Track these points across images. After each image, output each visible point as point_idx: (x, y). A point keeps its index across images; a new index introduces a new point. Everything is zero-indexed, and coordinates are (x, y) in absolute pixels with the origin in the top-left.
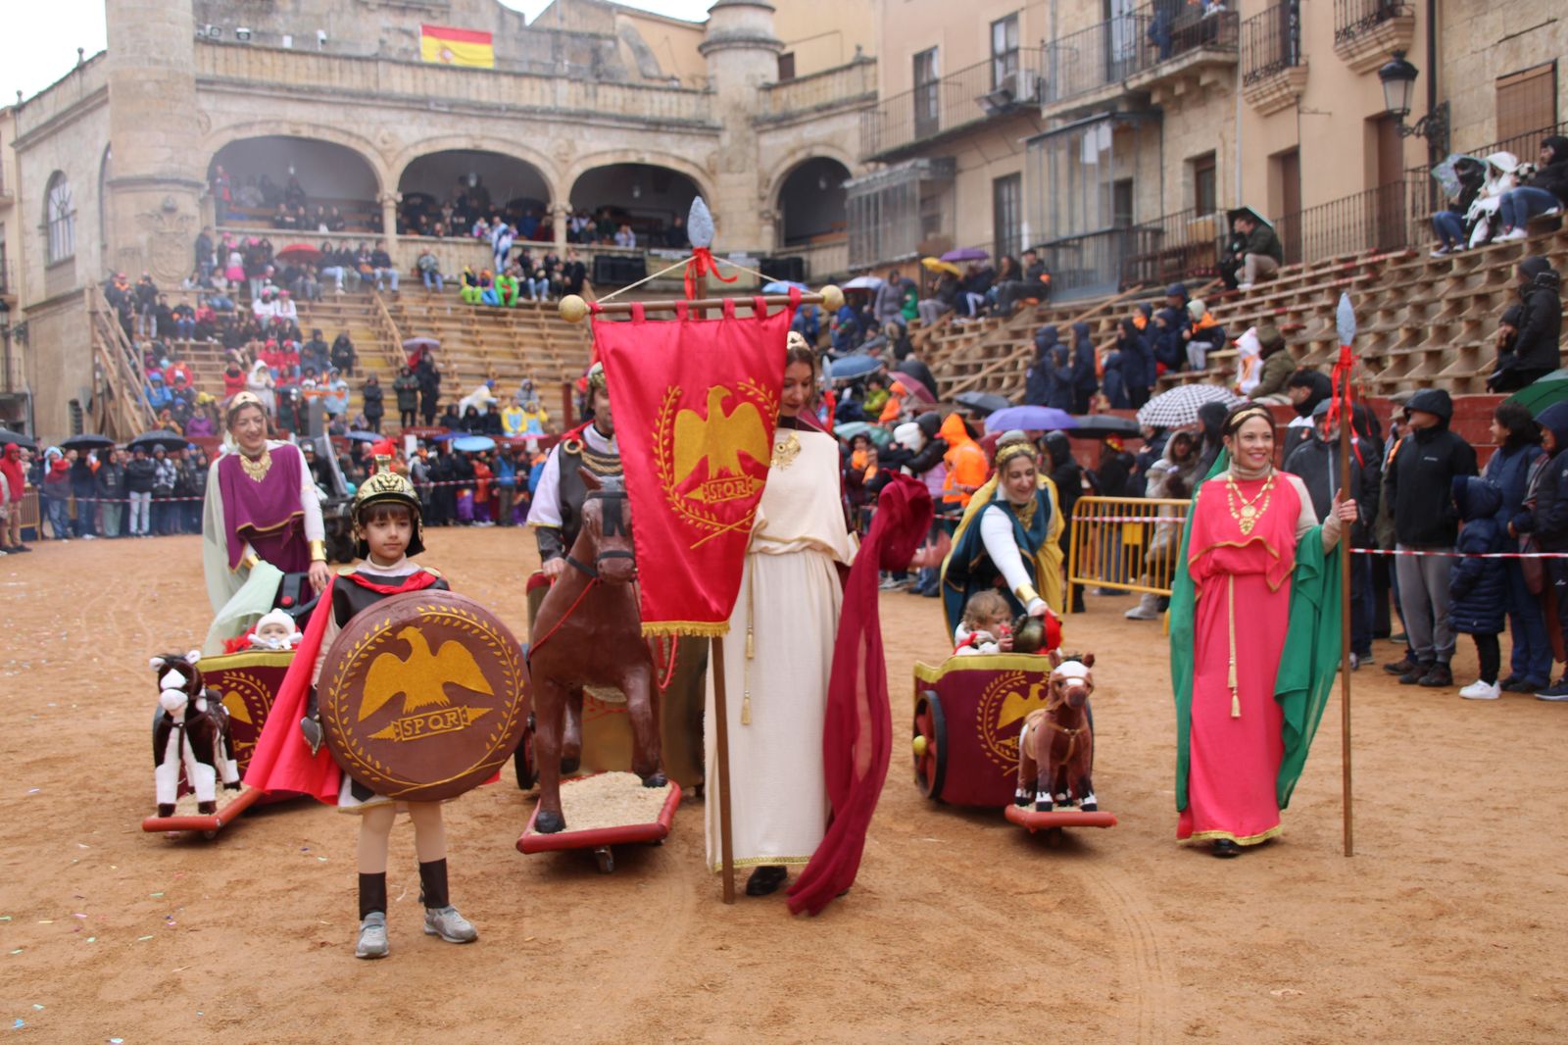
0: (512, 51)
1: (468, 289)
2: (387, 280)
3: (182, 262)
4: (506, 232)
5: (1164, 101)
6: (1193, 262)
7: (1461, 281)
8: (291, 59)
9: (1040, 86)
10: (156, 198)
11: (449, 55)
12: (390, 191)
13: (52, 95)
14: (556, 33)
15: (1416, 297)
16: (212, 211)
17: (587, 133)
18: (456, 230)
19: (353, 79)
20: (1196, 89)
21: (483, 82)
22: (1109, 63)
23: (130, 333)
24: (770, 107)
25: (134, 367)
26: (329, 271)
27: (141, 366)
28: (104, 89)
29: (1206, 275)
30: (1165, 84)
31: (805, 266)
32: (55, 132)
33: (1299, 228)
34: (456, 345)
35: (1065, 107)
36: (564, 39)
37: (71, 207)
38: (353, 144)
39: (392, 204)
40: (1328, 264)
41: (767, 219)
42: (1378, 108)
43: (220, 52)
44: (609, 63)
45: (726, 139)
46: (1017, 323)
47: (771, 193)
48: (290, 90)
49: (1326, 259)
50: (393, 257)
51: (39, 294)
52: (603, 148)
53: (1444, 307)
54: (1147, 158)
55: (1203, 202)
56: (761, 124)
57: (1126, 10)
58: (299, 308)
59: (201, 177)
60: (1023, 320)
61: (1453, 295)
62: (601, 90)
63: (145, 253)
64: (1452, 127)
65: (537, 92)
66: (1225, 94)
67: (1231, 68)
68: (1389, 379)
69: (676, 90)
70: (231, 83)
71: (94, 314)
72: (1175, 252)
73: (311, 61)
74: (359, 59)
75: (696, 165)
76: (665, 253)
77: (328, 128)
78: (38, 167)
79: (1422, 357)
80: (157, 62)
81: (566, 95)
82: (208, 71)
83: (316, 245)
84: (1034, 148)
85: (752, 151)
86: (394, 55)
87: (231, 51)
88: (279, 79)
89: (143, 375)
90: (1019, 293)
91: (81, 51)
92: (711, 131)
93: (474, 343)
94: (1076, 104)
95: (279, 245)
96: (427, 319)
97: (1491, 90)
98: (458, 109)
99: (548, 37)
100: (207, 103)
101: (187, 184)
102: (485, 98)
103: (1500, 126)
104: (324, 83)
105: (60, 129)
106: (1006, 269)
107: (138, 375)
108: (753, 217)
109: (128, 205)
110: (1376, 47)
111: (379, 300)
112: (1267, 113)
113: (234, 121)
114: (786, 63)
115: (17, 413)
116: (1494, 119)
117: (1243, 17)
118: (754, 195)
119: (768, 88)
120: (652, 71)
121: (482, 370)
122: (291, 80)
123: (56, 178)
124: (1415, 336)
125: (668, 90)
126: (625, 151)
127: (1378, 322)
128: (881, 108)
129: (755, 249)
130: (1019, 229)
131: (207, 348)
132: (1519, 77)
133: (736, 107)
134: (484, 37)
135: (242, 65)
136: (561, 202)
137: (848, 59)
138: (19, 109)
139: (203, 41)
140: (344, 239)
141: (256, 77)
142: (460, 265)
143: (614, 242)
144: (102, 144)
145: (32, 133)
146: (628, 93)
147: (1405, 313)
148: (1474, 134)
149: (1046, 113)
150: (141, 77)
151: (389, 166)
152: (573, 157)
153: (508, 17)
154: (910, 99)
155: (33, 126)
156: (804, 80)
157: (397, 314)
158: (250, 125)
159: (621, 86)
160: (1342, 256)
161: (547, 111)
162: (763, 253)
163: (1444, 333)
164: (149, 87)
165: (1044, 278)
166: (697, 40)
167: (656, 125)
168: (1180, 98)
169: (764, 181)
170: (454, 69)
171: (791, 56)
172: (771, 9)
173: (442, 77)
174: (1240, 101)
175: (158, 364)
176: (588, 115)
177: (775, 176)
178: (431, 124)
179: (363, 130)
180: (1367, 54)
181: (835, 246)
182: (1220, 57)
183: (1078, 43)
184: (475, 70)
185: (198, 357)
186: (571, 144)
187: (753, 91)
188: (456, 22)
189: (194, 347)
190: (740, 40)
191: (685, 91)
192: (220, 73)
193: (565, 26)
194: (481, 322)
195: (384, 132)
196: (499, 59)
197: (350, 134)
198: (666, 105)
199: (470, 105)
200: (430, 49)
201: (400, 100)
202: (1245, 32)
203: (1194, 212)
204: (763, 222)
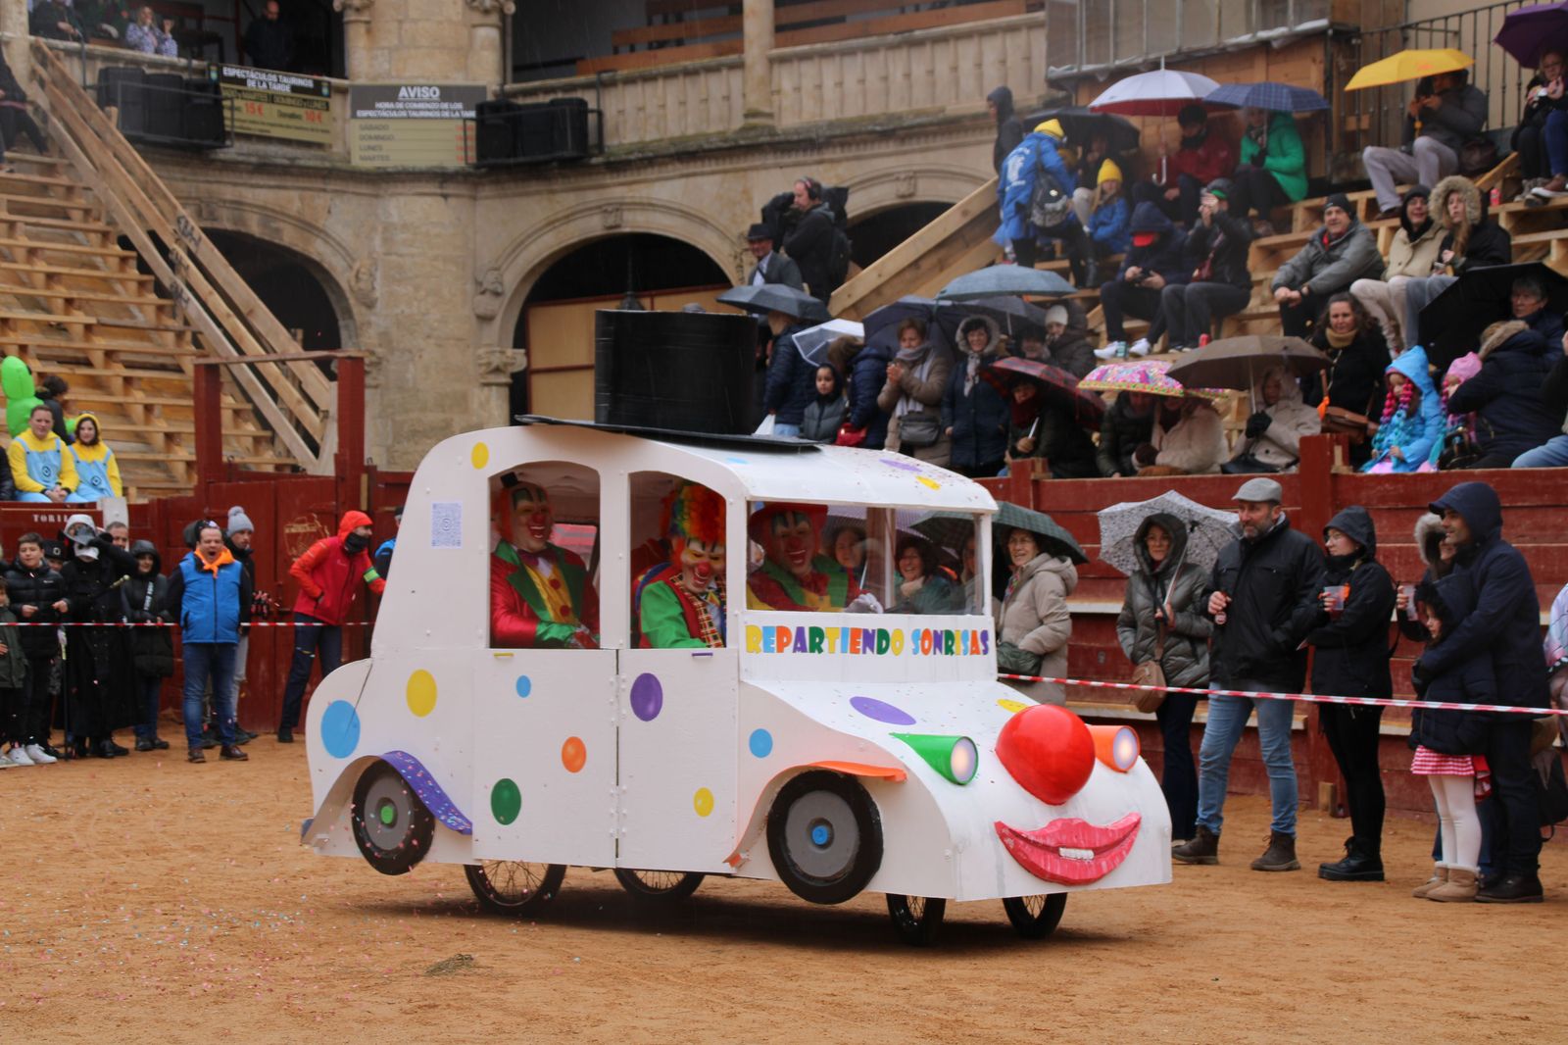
31: (592, 118)
41: (486, 12)
76: (254, 78)
108: (454, 10)
129: (458, 80)
162: (483, 90)
181: (670, 76)
204: (477, 18)
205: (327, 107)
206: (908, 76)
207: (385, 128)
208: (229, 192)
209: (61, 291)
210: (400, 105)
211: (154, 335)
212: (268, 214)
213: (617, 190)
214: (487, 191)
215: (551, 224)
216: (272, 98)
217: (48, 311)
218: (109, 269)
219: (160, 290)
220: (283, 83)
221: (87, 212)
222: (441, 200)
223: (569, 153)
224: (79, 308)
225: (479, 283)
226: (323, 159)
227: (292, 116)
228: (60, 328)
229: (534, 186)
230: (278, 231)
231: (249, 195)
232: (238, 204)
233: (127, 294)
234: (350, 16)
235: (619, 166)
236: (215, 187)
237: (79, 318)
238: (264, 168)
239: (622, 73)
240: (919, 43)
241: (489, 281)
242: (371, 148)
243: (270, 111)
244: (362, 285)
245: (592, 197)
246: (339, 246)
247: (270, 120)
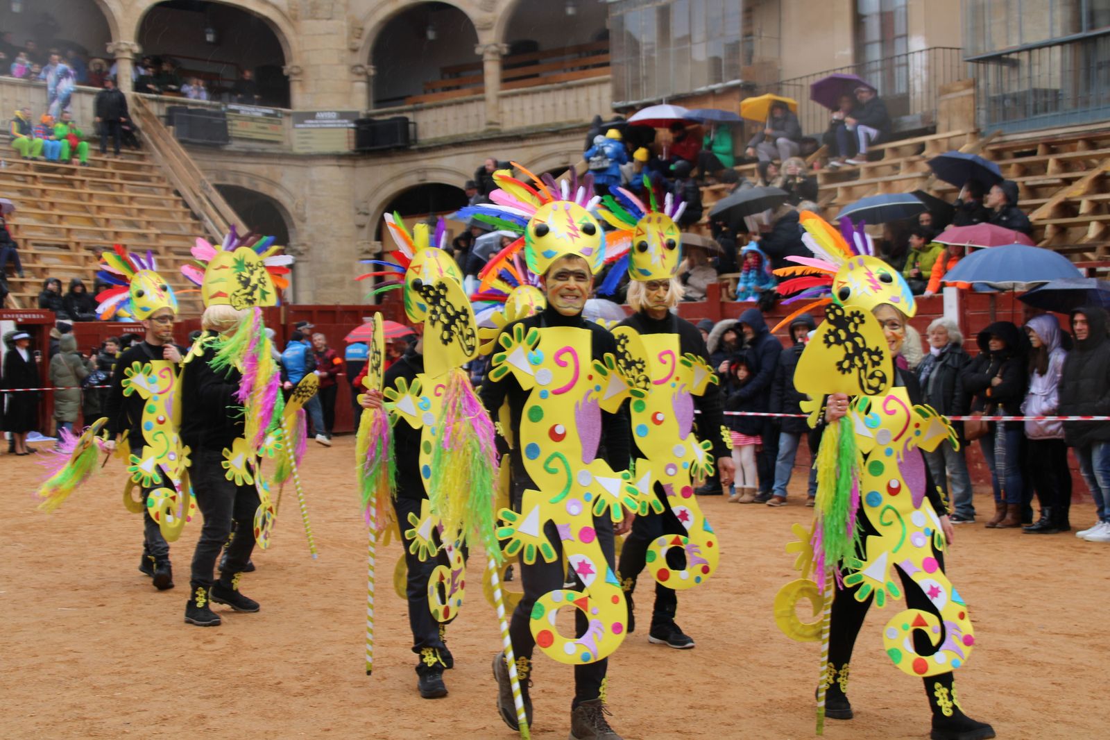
1: (24, 137)
31: (411, 127)
41: (359, 74)
47: (365, 44)
75: (276, 7)
76: (246, 110)
108: (343, 72)
118: (345, 47)
129: (346, 108)
136: (125, 39)
143: (184, 94)
162: (357, 113)
169: (356, 31)
177: (371, 24)
181: (450, 105)
194: (44, 181)
204: (355, 77)
205: (280, 123)
206: (565, 104)
207: (309, 133)
208: (232, 167)
209: (145, 218)
210: (316, 122)
211: (190, 238)
212: (252, 176)
213: (425, 162)
214: (361, 163)
215: (393, 179)
216: (253, 119)
217: (139, 227)
218: (169, 206)
219: (195, 217)
220: (259, 111)
221: (159, 178)
222: (338, 168)
223: (399, 144)
224: (153, 226)
225: (357, 209)
226: (279, 149)
227: (263, 128)
228: (144, 236)
229: (384, 160)
230: (256, 185)
231: (242, 167)
232: (236, 172)
233: (178, 218)
234: (293, 78)
235: (424, 150)
236: (224, 164)
237: (153, 231)
238: (250, 154)
239: (427, 104)
240: (570, 88)
241: (362, 207)
242: (303, 143)
243: (252, 126)
244: (300, 211)
245: (412, 165)
246: (288, 192)
247: (250, 129)
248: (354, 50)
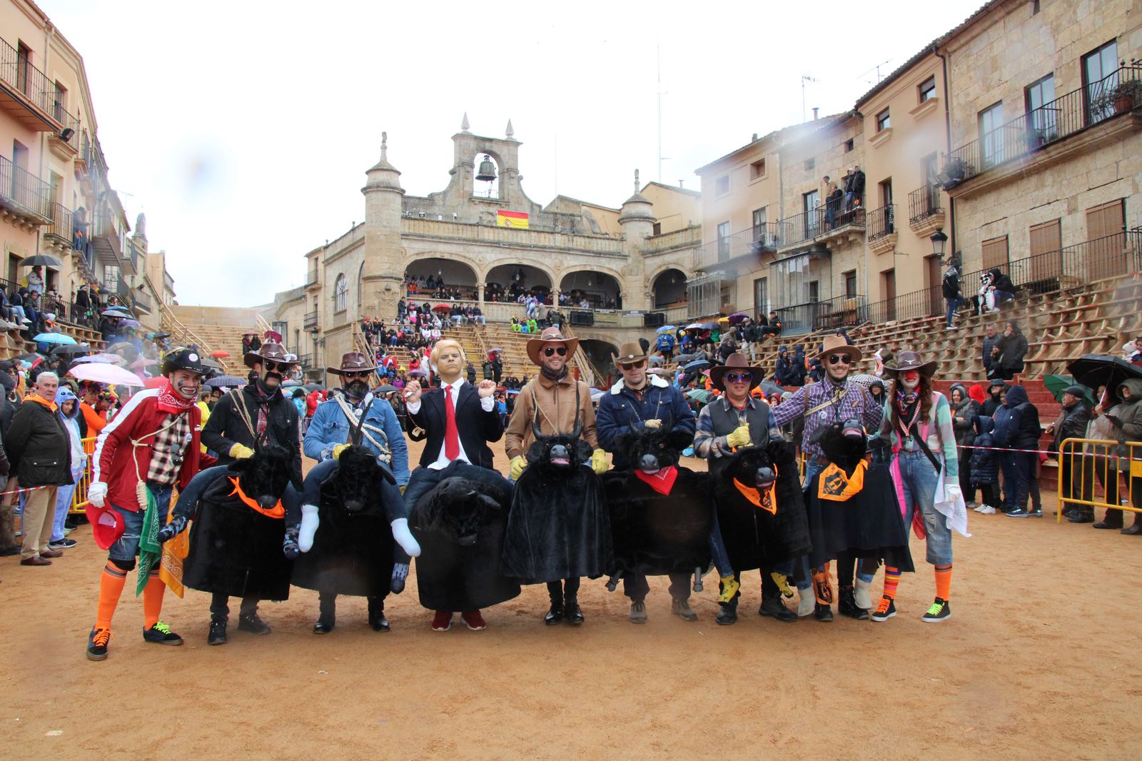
0: (536, 221)
1: (514, 325)
2: (480, 321)
3: (394, 312)
4: (532, 301)
5: (832, 247)
6: (846, 319)
7: (971, 329)
8: (441, 225)
9: (775, 239)
10: (382, 285)
11: (509, 223)
12: (482, 282)
13: (340, 241)
14: (556, 213)
15: (952, 337)
16: (406, 290)
17: (569, 257)
18: (510, 300)
19: (468, 233)
20: (847, 242)
21: (523, 235)
22: (807, 231)
23: (370, 343)
24: (651, 247)
25: (371, 358)
26: (454, 317)
27: (374, 358)
28: (363, 238)
29: (852, 325)
30: (833, 240)
31: (665, 316)
32: (341, 257)
33: (894, 305)
34: (509, 350)
35: (787, 249)
36: (558, 216)
37: (346, 289)
38: (466, 261)
39: (482, 287)
40: (909, 321)
41: (648, 296)
42: (930, 252)
43: (412, 222)
44: (578, 227)
45: (630, 260)
46: (766, 345)
47: (650, 284)
48: (441, 238)
49: (908, 319)
50: (482, 311)
51: (331, 326)
52: (575, 264)
53: (964, 341)
54: (825, 272)
55: (850, 292)
56: (646, 254)
57: (815, 207)
58: (442, 333)
59: (402, 276)
60: (768, 343)
61: (968, 336)
62: (575, 238)
63: (377, 309)
64: (963, 262)
65: (547, 239)
66: (860, 245)
67: (862, 233)
68: (942, 373)
69: (608, 239)
70: (416, 235)
71: (355, 334)
72: (837, 314)
73: (450, 226)
74: (470, 225)
75: (616, 272)
76: (602, 311)
77: (456, 254)
78: (333, 272)
79: (956, 363)
80: (386, 227)
81: (560, 241)
82: (407, 231)
83: (451, 305)
84: (774, 267)
85: (642, 266)
86: (485, 223)
87: (417, 222)
88: (436, 234)
89: (375, 361)
90: (767, 331)
91: (354, 223)
92: (624, 257)
93: (517, 350)
94: (793, 248)
95: (433, 305)
96: (496, 339)
97: (979, 246)
98: (511, 246)
99: (552, 215)
100: (405, 244)
101: (396, 279)
102: (524, 242)
103: (984, 262)
104: (455, 235)
105: (343, 256)
106: (760, 320)
107: (373, 362)
108: (641, 295)
109: (371, 288)
110: (929, 226)
111: (476, 329)
112: (879, 253)
113: (416, 252)
114: (657, 227)
115: (319, 377)
116: (981, 259)
117: (867, 212)
118: (642, 285)
119: (649, 238)
120: (597, 231)
121: (520, 362)
122: (441, 234)
123: (340, 276)
124: (952, 354)
125: (604, 239)
126: (585, 265)
127: (934, 347)
128: (703, 248)
129: (642, 309)
130: (766, 302)
131: (402, 350)
132: (992, 241)
133: (635, 247)
134: (524, 216)
135: (420, 228)
136: (556, 287)
137: (686, 227)
138: (326, 247)
139: (405, 218)
140: (461, 303)
141: (426, 233)
142: (511, 315)
143: (581, 306)
144: (361, 262)
145: (331, 258)
146: (587, 240)
147: (946, 344)
148: (974, 265)
149: (778, 252)
150: (379, 233)
151: (482, 271)
152: (562, 268)
153: (535, 207)
154: (717, 243)
155: (332, 254)
156: (665, 235)
157: (483, 336)
158: (423, 253)
159: (584, 237)
160: (915, 317)
161: (552, 248)
162: (646, 311)
163: (965, 352)
164: (382, 237)
165: (778, 324)
166: (617, 217)
167: (599, 254)
168: (840, 245)
169: (647, 279)
170: (511, 229)
171: (659, 224)
172: (651, 204)
173: (506, 232)
174: (867, 248)
175: (381, 357)
176: (569, 249)
177: (652, 277)
178: (501, 253)
179: (471, 256)
180: (924, 229)
181: (679, 308)
182: (858, 228)
183: (792, 221)
184: (520, 230)
185: (398, 354)
186: (561, 262)
187: (642, 239)
188: (512, 209)
189: (396, 349)
190: (637, 217)
191: (612, 239)
192: (412, 231)
193: (559, 211)
194: (520, 340)
195: (480, 256)
196: (530, 225)
197: (465, 257)
198: (603, 245)
199: (517, 245)
200: (501, 221)
201: (488, 242)
202: (869, 218)
203: (845, 297)
204: (646, 297)
205: (617, 315)
207: (628, 319)
210: (631, 314)
212: (603, 336)
214: (647, 329)
216: (605, 314)
220: (608, 311)
222: (638, 331)
223: (660, 322)
226: (615, 325)
227: (610, 317)
229: (655, 328)
231: (600, 333)
234: (623, 298)
236: (593, 331)
238: (602, 328)
239: (671, 307)
242: (625, 323)
243: (605, 317)
246: (619, 342)
247: (605, 318)
248: (646, 287)
